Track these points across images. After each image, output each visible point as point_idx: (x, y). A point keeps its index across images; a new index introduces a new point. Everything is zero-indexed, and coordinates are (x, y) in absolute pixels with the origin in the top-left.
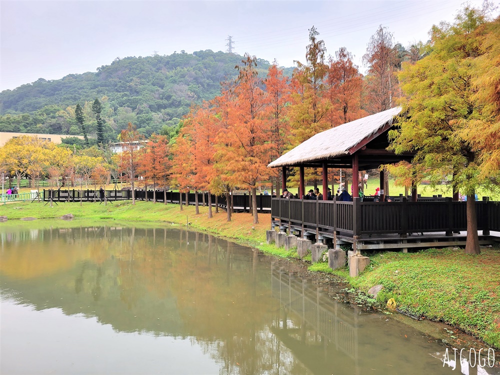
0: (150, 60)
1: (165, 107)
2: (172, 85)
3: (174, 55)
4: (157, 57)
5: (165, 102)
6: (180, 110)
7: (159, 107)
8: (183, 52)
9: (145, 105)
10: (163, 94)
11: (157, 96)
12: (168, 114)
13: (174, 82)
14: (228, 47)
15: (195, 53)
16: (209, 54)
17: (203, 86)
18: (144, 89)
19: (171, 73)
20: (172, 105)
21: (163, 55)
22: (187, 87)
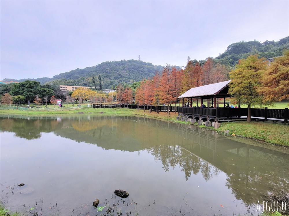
0: (114, 63)
1: (119, 78)
2: (121, 71)
3: (121, 61)
4: (116, 62)
5: (119, 76)
6: (124, 79)
7: (117, 78)
8: (124, 60)
9: (113, 77)
10: (118, 74)
11: (116, 74)
12: (120, 80)
13: (122, 70)
14: (139, 59)
15: (128, 60)
16: (133, 61)
17: (131, 71)
18: (112, 72)
19: (121, 67)
20: (121, 77)
21: (117, 61)
22: (126, 72)
